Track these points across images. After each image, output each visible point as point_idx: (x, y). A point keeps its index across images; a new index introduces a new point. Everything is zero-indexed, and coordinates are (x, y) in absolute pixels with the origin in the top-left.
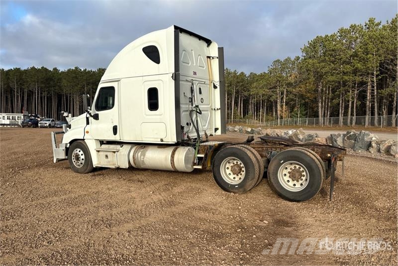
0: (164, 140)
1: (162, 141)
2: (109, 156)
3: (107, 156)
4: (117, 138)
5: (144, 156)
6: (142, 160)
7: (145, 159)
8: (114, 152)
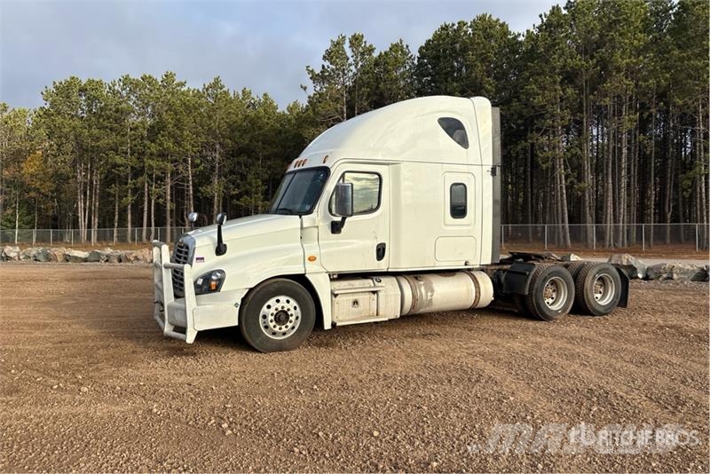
0: (471, 263)
1: (466, 265)
2: (361, 302)
3: (356, 302)
4: (382, 266)
5: (432, 291)
6: (429, 298)
7: (435, 296)
8: (374, 292)
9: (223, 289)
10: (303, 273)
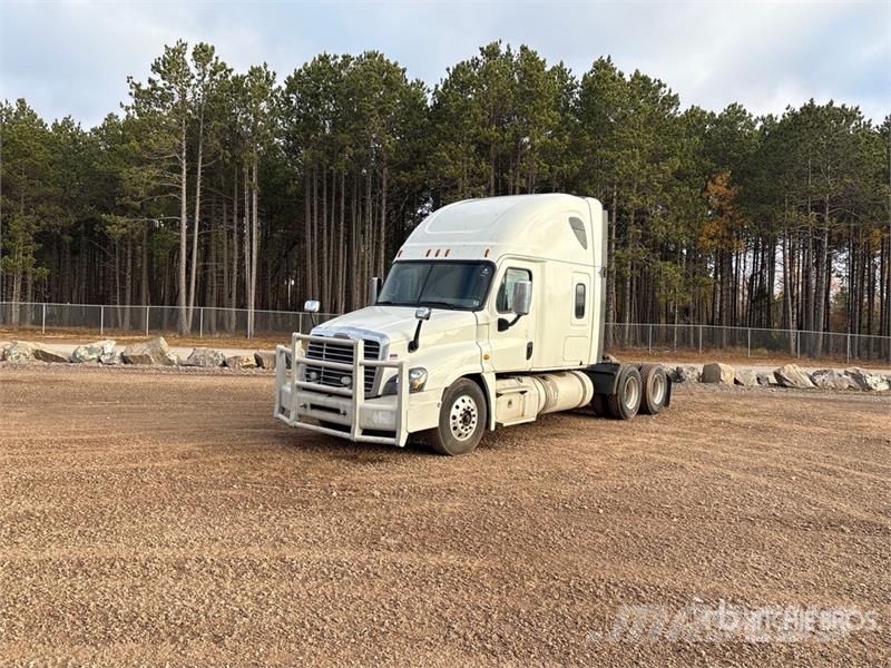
0: (584, 362)
1: (581, 364)
2: (513, 402)
3: (510, 402)
5: (557, 391)
6: (556, 398)
7: (559, 395)
8: (522, 393)
9: (426, 388)
10: (480, 371)
